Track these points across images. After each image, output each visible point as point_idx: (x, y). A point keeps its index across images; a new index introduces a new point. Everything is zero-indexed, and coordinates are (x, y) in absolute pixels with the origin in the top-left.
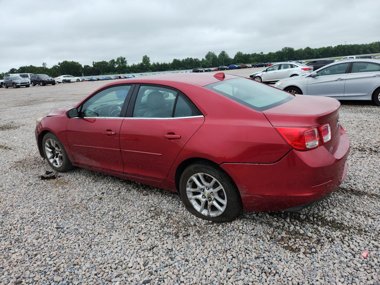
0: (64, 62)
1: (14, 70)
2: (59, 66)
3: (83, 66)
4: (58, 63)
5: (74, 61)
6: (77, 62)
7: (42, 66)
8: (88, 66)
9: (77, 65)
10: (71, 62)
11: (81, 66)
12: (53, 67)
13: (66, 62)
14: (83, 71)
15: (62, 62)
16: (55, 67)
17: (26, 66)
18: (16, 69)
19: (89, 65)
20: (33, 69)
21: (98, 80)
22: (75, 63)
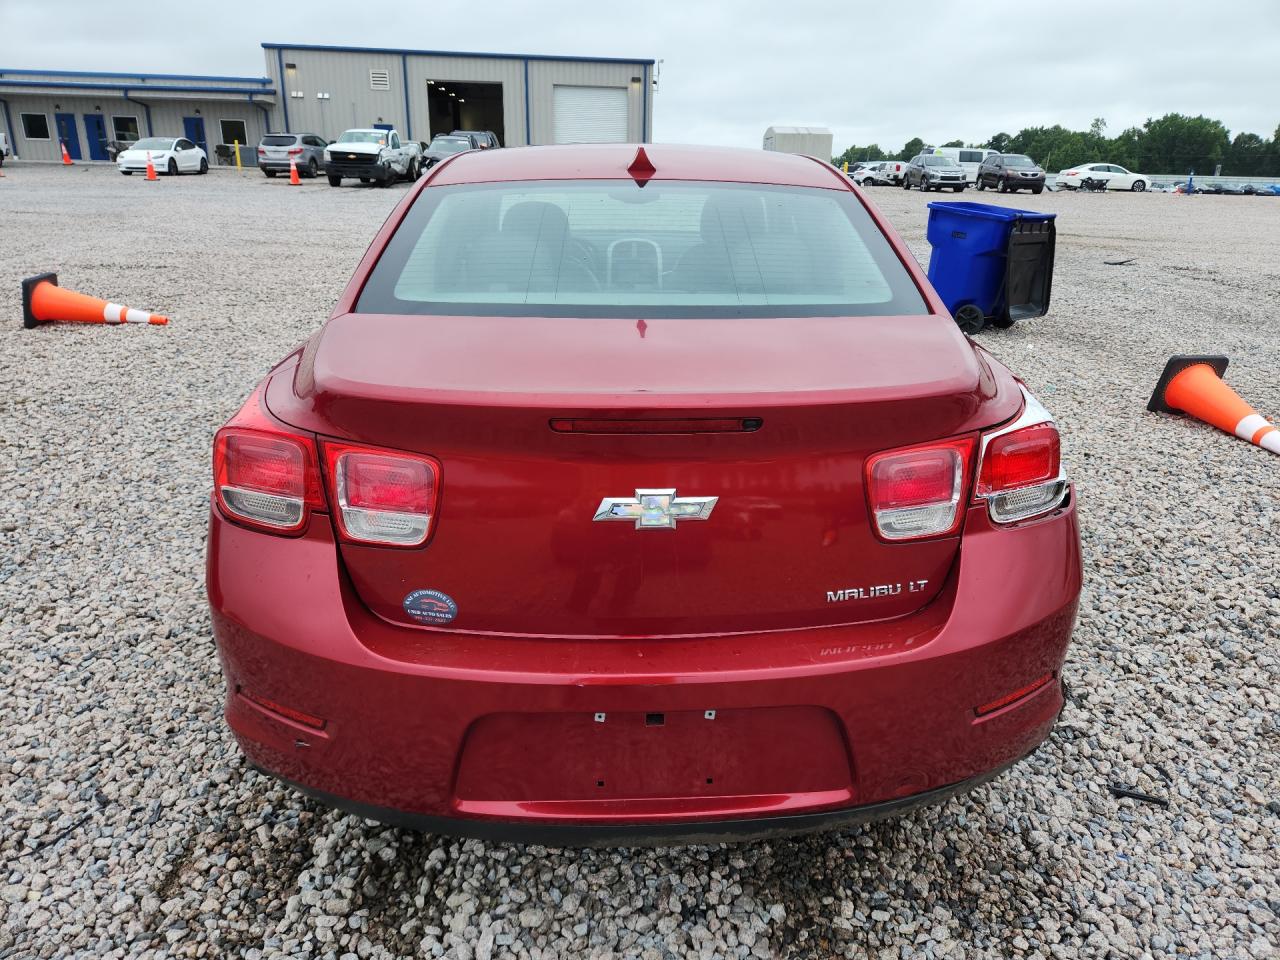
0: (1166, 118)
1: (1004, 137)
2: (1145, 130)
3: (1232, 138)
4: (1145, 122)
5: (1205, 117)
6: (1213, 119)
7: (1087, 129)
8: (1253, 137)
9: (1208, 133)
10: (1190, 120)
11: (1226, 137)
12: (1121, 134)
13: (1175, 117)
14: (1224, 153)
15: (1161, 118)
16: (1127, 138)
17: (1041, 130)
18: (1008, 136)
19: (1257, 134)
20: (1055, 140)
21: (1249, 192)
22: (1207, 121)
